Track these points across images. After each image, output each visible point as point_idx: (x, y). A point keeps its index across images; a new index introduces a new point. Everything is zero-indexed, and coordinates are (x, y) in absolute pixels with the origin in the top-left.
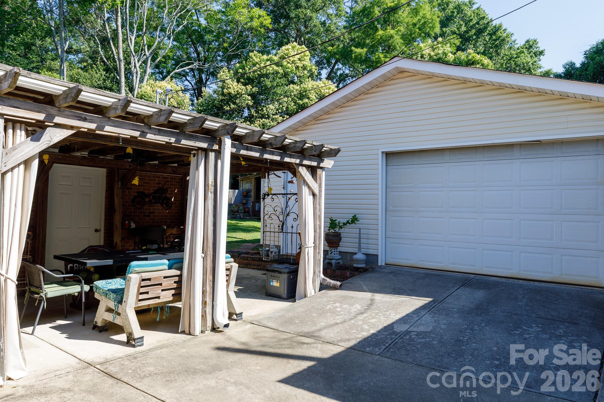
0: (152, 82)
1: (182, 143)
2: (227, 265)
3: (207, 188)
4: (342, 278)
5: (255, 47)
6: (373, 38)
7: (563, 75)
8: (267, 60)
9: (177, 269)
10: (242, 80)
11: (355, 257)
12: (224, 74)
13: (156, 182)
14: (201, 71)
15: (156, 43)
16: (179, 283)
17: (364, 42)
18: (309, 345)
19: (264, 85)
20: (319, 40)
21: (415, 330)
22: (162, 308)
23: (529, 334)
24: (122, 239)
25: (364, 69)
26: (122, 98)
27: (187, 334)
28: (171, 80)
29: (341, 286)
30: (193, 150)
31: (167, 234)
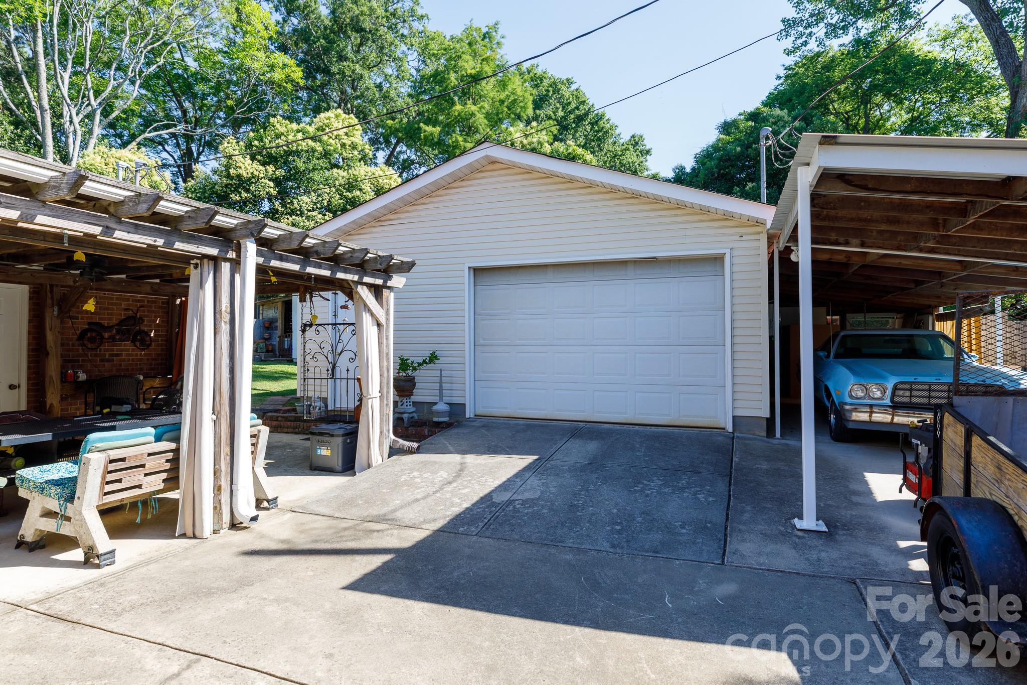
0: (103, 148)
1: (175, 247)
2: (253, 429)
3: (218, 316)
4: (418, 438)
5: (277, 109)
6: (449, 114)
7: (672, 180)
8: (298, 131)
9: (170, 440)
10: (259, 157)
11: (435, 408)
12: (230, 146)
13: (123, 306)
14: (189, 138)
15: (110, 88)
16: (175, 461)
17: (437, 119)
18: (380, 533)
19: (294, 168)
20: (374, 109)
21: (519, 498)
22: (145, 503)
23: (651, 489)
24: (63, 399)
25: (436, 155)
26: (69, 171)
27: (190, 538)
28: (139, 148)
29: (418, 448)
30: (193, 258)
31: (144, 389)
